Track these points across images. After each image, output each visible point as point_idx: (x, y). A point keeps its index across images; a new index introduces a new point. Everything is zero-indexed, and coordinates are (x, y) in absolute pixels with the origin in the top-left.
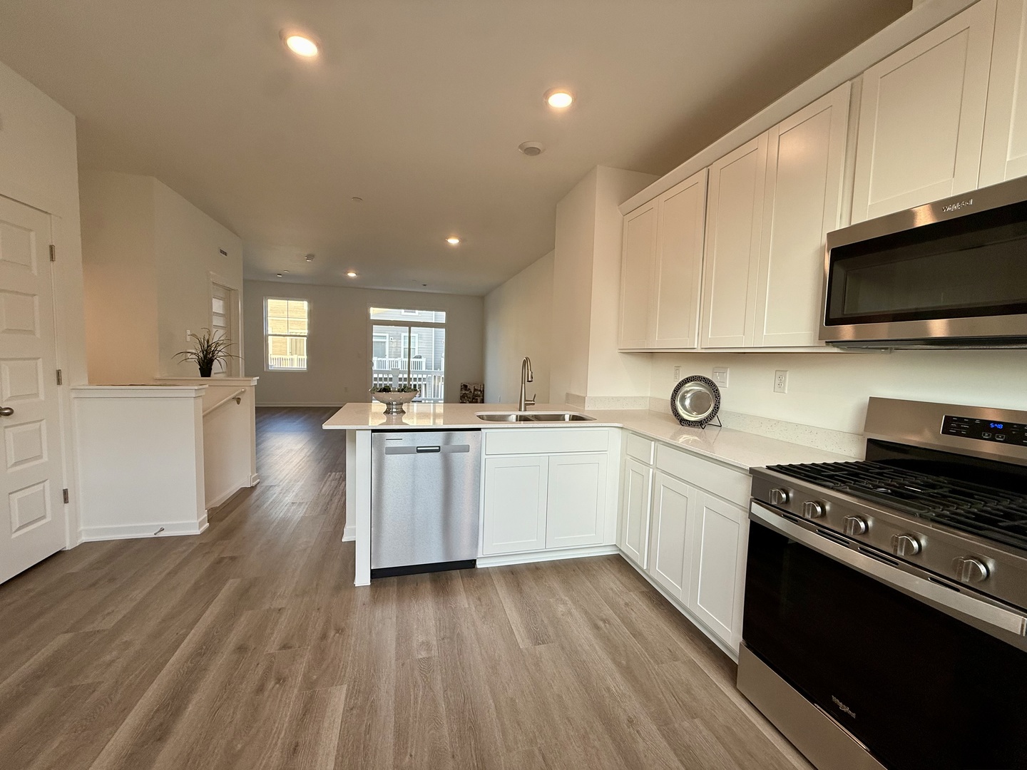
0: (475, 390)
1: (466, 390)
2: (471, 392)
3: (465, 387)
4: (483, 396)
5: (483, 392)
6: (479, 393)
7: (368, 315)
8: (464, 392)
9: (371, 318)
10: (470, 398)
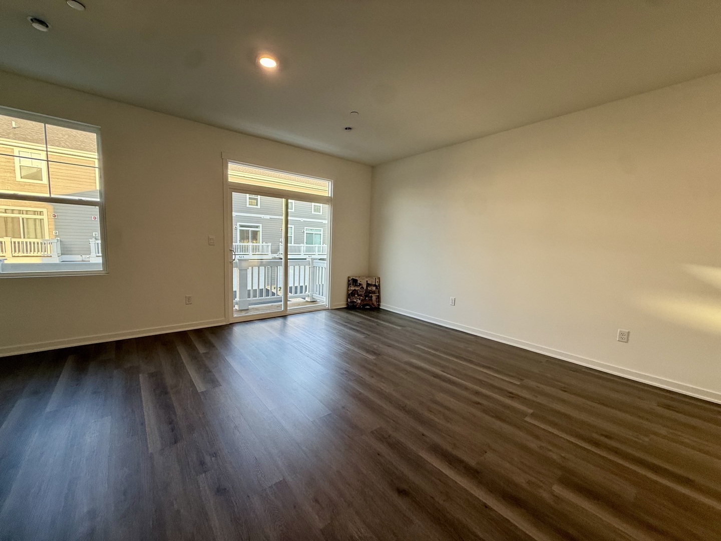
0: (368, 285)
1: (356, 286)
2: (362, 288)
3: (353, 282)
4: (379, 292)
5: (378, 287)
6: (374, 288)
7: (224, 176)
8: (353, 288)
9: (229, 181)
10: (361, 295)
